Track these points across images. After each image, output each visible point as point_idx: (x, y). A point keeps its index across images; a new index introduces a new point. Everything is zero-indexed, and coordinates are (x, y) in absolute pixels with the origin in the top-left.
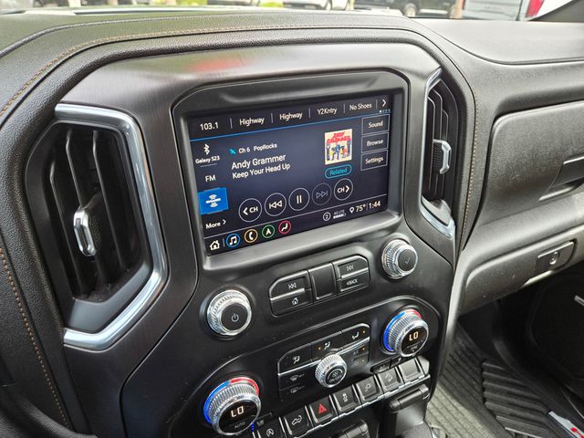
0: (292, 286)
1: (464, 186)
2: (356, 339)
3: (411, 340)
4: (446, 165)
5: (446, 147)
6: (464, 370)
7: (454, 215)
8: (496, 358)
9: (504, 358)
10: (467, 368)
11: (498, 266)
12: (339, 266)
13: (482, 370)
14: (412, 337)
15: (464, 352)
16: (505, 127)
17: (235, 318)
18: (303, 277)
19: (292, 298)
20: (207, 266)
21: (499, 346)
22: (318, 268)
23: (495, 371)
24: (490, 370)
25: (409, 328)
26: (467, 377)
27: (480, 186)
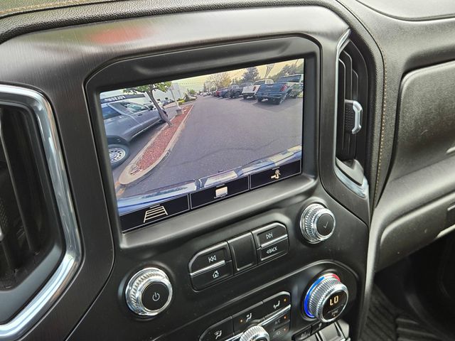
0: (213, 258)
1: (376, 145)
2: (278, 308)
3: (331, 304)
4: (358, 125)
5: (357, 107)
6: (379, 328)
7: (367, 174)
8: (409, 313)
9: (417, 312)
10: (381, 325)
11: (410, 222)
12: (258, 234)
13: (397, 326)
14: (333, 302)
15: (377, 309)
16: (413, 83)
17: (156, 296)
18: (223, 248)
19: (212, 271)
20: (124, 244)
21: (412, 300)
22: (237, 239)
23: (409, 326)
24: (404, 325)
25: (329, 293)
26: (382, 334)
27: (391, 143)
